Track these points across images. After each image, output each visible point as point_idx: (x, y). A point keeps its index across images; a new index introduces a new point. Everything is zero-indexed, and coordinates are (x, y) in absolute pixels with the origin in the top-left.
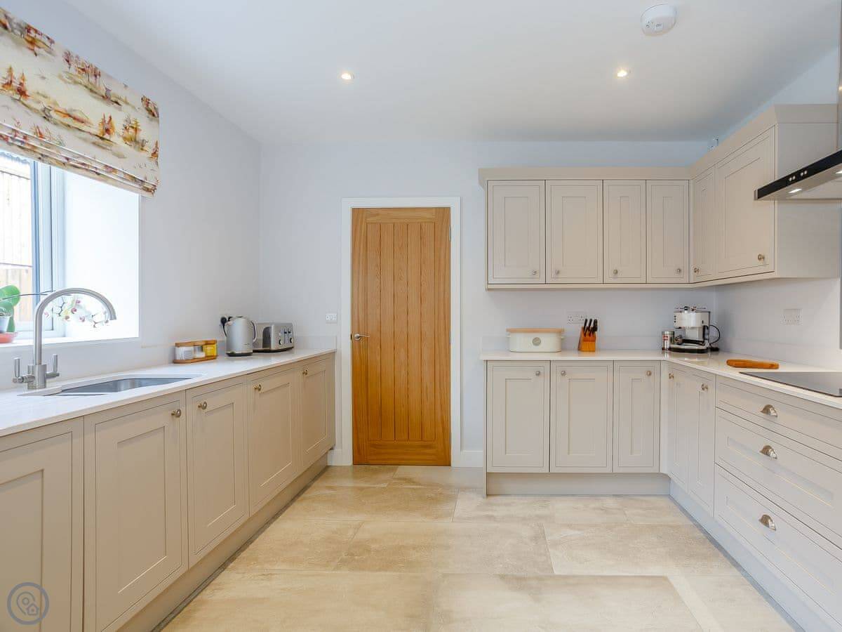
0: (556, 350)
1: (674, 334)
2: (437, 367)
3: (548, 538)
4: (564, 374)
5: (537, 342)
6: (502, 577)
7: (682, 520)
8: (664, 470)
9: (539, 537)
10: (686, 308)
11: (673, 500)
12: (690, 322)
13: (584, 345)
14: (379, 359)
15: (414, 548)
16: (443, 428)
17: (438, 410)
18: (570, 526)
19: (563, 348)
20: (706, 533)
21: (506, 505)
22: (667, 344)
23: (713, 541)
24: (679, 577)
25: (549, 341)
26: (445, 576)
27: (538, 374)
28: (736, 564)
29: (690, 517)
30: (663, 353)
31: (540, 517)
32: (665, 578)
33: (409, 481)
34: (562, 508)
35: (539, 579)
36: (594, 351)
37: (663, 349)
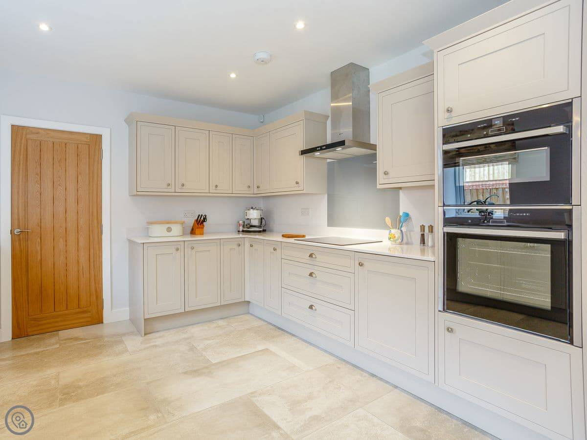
0: (181, 235)
1: (244, 223)
2: (92, 251)
3: (198, 348)
4: (192, 248)
5: (169, 230)
6: (186, 373)
7: (261, 323)
8: (247, 299)
9: (192, 349)
10: (252, 208)
11: (252, 314)
12: (254, 216)
13: (197, 231)
14: (39, 248)
15: (115, 376)
16: (97, 297)
17: (93, 284)
18: (206, 339)
19: (184, 234)
20: (275, 326)
21: (160, 337)
22: (241, 229)
23: (279, 328)
24: (272, 347)
25: (177, 229)
26: (148, 383)
27: (177, 249)
28: (294, 335)
29: (264, 321)
30: (239, 234)
31: (186, 339)
32: (267, 349)
33: (77, 339)
34: (196, 331)
35: (206, 368)
36: (203, 234)
37: (239, 231)
